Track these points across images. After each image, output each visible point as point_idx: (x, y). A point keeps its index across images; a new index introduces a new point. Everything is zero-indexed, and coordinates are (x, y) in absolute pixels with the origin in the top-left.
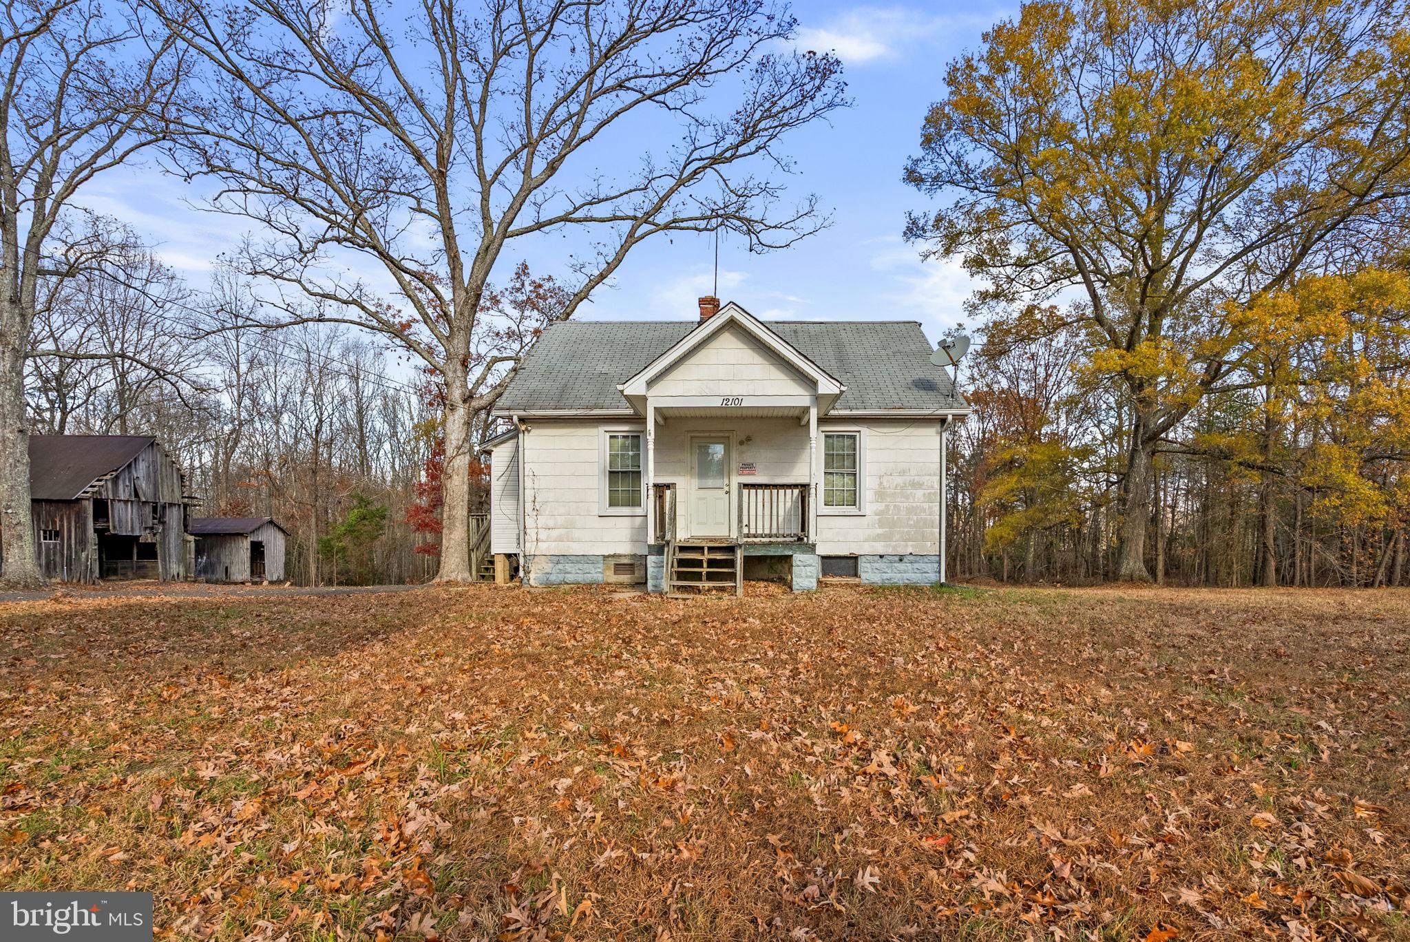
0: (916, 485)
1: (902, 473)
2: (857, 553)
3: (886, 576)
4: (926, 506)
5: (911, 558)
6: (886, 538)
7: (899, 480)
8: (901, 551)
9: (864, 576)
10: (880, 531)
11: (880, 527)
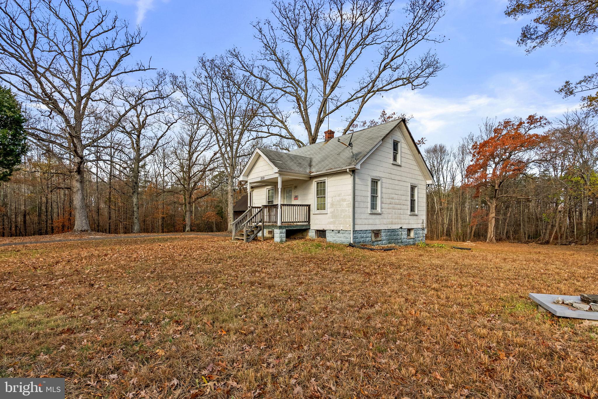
0: (344, 200)
1: (339, 195)
2: (325, 229)
3: (334, 239)
4: (347, 209)
5: (342, 231)
6: (334, 223)
7: (338, 198)
8: (339, 229)
9: (327, 238)
10: (332, 220)
11: (332, 218)
